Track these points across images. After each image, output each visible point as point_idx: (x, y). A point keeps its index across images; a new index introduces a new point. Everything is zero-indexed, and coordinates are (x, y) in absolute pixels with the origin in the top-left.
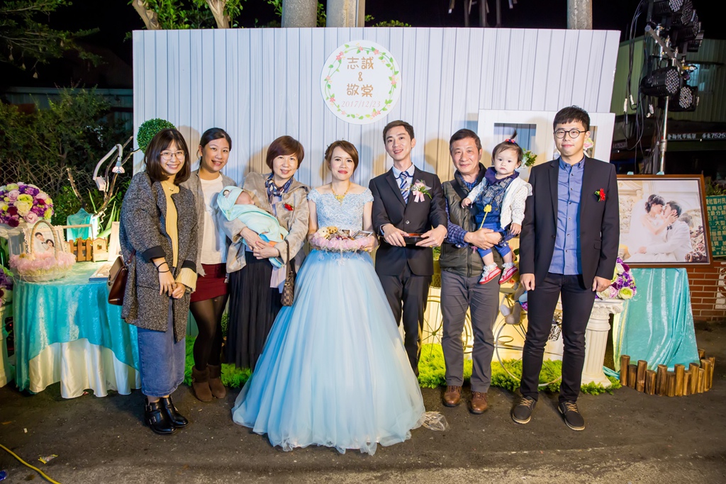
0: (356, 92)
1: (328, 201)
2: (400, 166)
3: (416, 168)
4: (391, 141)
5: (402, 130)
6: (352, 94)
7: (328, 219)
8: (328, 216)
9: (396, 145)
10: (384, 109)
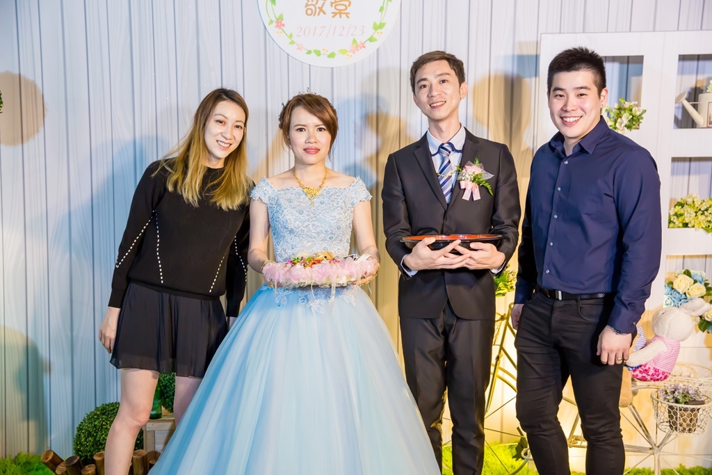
0: (321, 9)
1: (290, 201)
2: (440, 130)
3: (469, 136)
4: (425, 86)
5: (444, 67)
6: (313, 14)
7: (291, 231)
8: (291, 226)
9: (435, 93)
10: (371, 40)
